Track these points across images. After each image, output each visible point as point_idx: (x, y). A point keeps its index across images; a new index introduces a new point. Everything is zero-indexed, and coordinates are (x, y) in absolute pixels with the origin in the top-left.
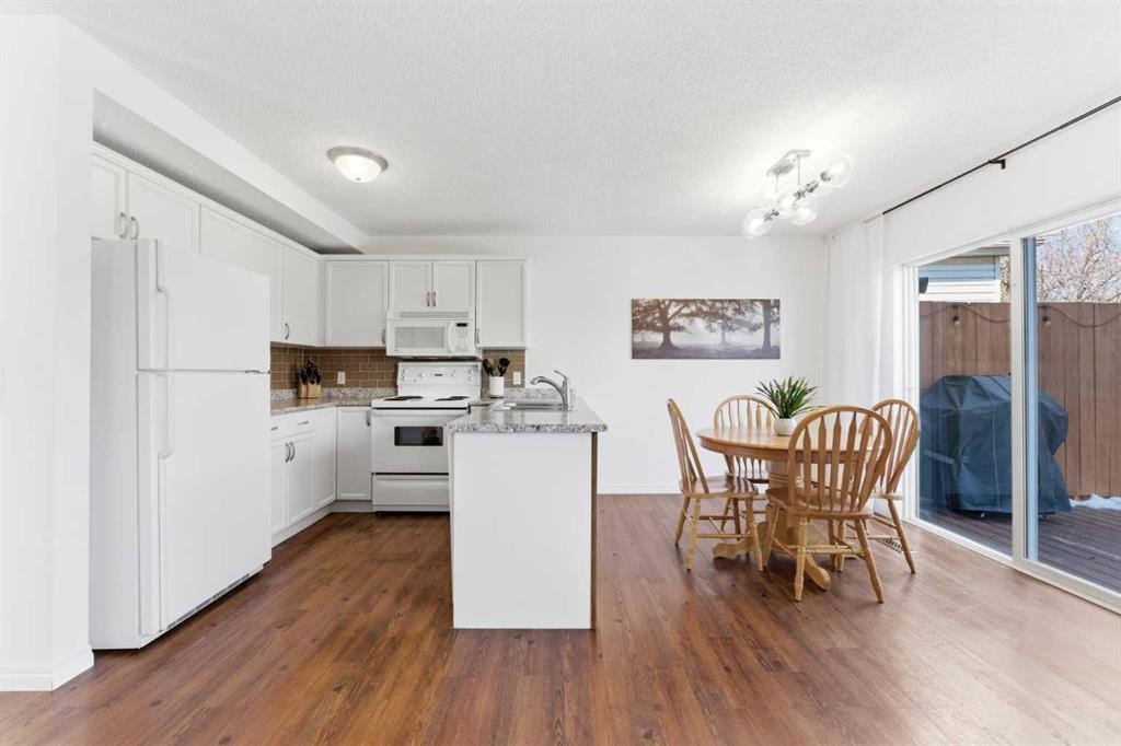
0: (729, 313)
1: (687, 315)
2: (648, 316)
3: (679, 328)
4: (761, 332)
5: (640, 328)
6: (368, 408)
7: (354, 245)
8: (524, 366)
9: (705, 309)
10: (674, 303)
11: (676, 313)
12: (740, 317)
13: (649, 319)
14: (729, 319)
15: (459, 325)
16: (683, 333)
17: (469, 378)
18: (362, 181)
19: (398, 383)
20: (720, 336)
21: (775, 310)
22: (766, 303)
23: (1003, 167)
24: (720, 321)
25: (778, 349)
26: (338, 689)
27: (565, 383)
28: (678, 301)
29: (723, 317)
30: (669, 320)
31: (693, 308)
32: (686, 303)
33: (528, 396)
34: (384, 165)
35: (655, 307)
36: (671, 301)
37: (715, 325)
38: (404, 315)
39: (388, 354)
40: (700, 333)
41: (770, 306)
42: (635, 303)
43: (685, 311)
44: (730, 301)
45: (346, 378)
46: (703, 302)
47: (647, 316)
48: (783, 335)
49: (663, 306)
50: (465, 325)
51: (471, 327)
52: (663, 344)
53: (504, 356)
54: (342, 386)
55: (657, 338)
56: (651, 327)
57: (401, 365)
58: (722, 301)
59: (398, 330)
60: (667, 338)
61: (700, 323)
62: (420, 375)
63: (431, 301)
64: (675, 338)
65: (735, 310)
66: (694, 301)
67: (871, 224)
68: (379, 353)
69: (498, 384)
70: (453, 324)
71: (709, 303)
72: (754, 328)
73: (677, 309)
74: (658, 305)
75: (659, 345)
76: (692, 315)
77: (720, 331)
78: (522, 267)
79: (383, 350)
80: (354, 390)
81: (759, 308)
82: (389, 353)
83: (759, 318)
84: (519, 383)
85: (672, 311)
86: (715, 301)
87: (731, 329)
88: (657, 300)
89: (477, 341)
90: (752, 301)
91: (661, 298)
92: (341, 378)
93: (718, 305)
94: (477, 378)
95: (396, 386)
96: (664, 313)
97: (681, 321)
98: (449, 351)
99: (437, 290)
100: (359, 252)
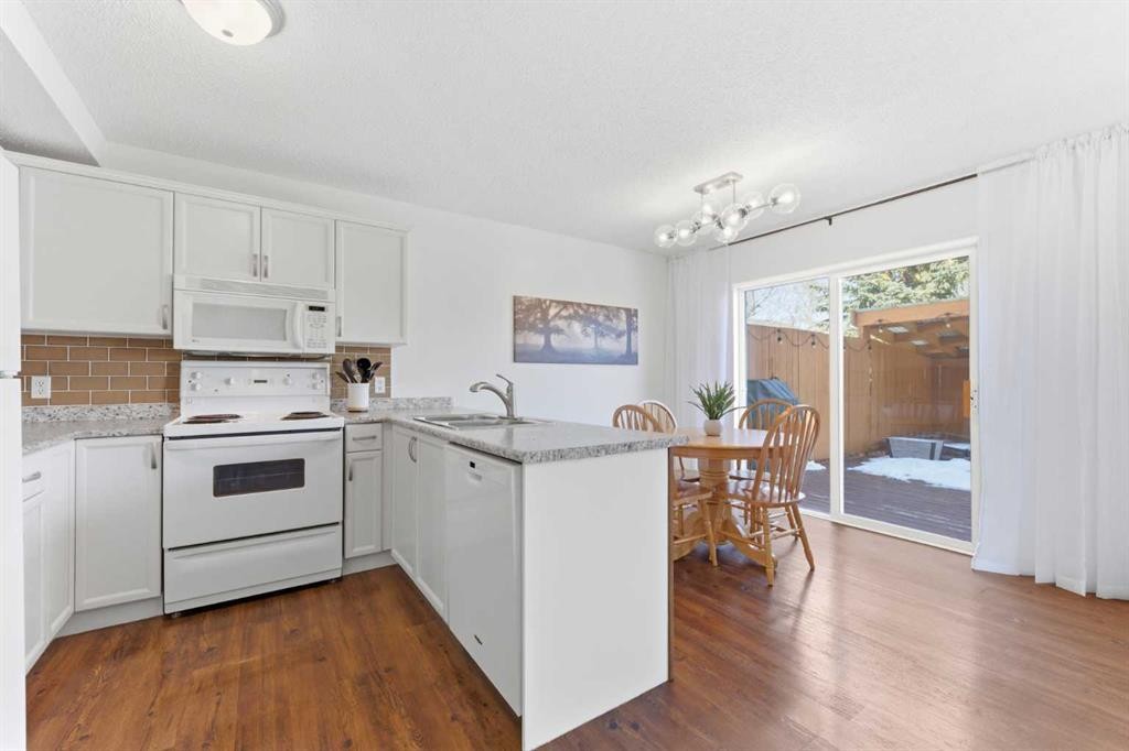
0: (601, 318)
1: (565, 318)
2: (527, 314)
3: (559, 331)
4: (625, 339)
5: (523, 329)
9: (581, 312)
10: (554, 304)
11: (556, 315)
12: (609, 323)
13: (531, 319)
14: (600, 324)
15: (311, 308)
16: (561, 336)
17: (314, 387)
19: (181, 394)
20: (593, 341)
21: (635, 319)
22: (628, 311)
23: (830, 223)
24: (593, 326)
25: (636, 355)
27: (510, 390)
28: (558, 302)
29: (596, 322)
30: (549, 321)
31: (571, 311)
32: (565, 305)
33: (396, 408)
35: (536, 307)
36: (552, 301)
37: (589, 330)
38: (208, 285)
39: (176, 347)
40: (578, 336)
41: (631, 314)
42: (516, 300)
43: (564, 313)
44: (602, 307)
45: (52, 388)
46: (579, 305)
47: (529, 316)
48: (641, 342)
49: (544, 306)
50: (322, 309)
51: (329, 315)
52: (544, 347)
53: (363, 355)
54: (43, 402)
55: (538, 340)
56: (532, 328)
57: (187, 367)
58: (595, 306)
59: (198, 309)
60: (548, 341)
61: (577, 327)
62: (228, 382)
63: (259, 268)
64: (555, 340)
65: (605, 316)
66: (571, 303)
67: (715, 252)
68: (162, 345)
69: (360, 394)
70: (301, 307)
71: (585, 307)
72: (619, 335)
73: (557, 310)
74: (539, 305)
75: (541, 347)
76: (570, 317)
77: (593, 336)
78: (402, 240)
79: (170, 341)
81: (623, 316)
82: (182, 344)
83: (623, 326)
84: (383, 391)
85: (552, 312)
86: (589, 305)
87: (602, 335)
88: (539, 300)
89: (338, 332)
90: (619, 308)
91: (543, 297)
92: (42, 386)
93: (592, 310)
94: (325, 386)
95: (177, 401)
96: (545, 312)
97: (561, 323)
98: (296, 346)
99: (268, 252)
100: (92, 162)
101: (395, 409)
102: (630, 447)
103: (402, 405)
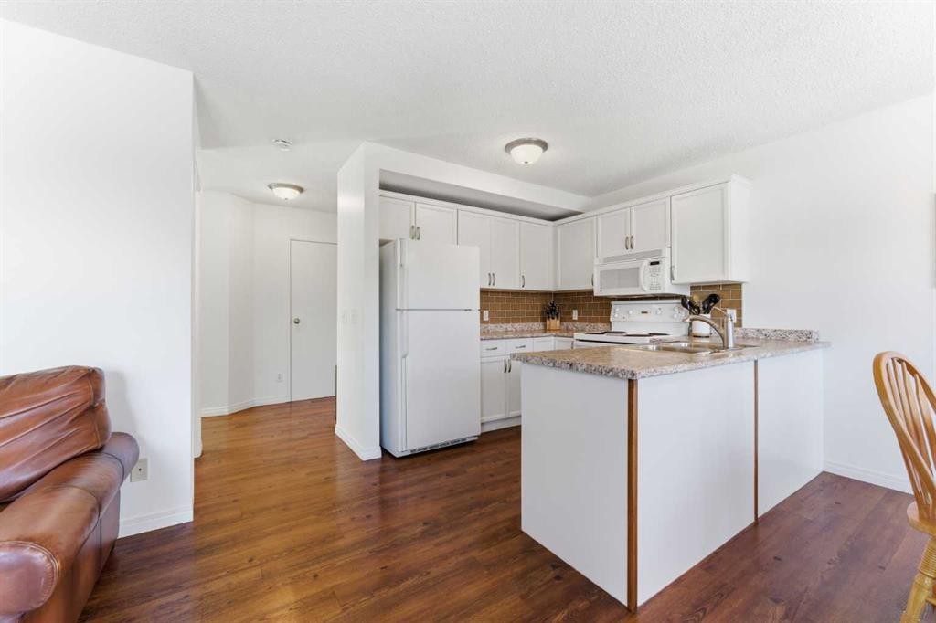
6: (572, 339)
7: (575, 209)
8: (740, 302)
15: (652, 264)
17: (673, 317)
18: (530, 163)
19: (611, 320)
26: (425, 524)
34: (544, 145)
38: (607, 260)
39: (595, 295)
45: (579, 315)
50: (658, 263)
51: (665, 265)
53: (714, 291)
54: (574, 321)
57: (614, 304)
59: (603, 274)
62: (628, 312)
63: (629, 244)
68: (585, 295)
70: (646, 263)
78: (722, 191)
79: (591, 292)
80: (583, 324)
82: (596, 293)
84: (735, 321)
89: (672, 278)
92: (575, 315)
95: (610, 323)
98: (644, 290)
99: (634, 234)
100: (580, 213)
101: (744, 338)
102: (571, 365)
103: (750, 335)
